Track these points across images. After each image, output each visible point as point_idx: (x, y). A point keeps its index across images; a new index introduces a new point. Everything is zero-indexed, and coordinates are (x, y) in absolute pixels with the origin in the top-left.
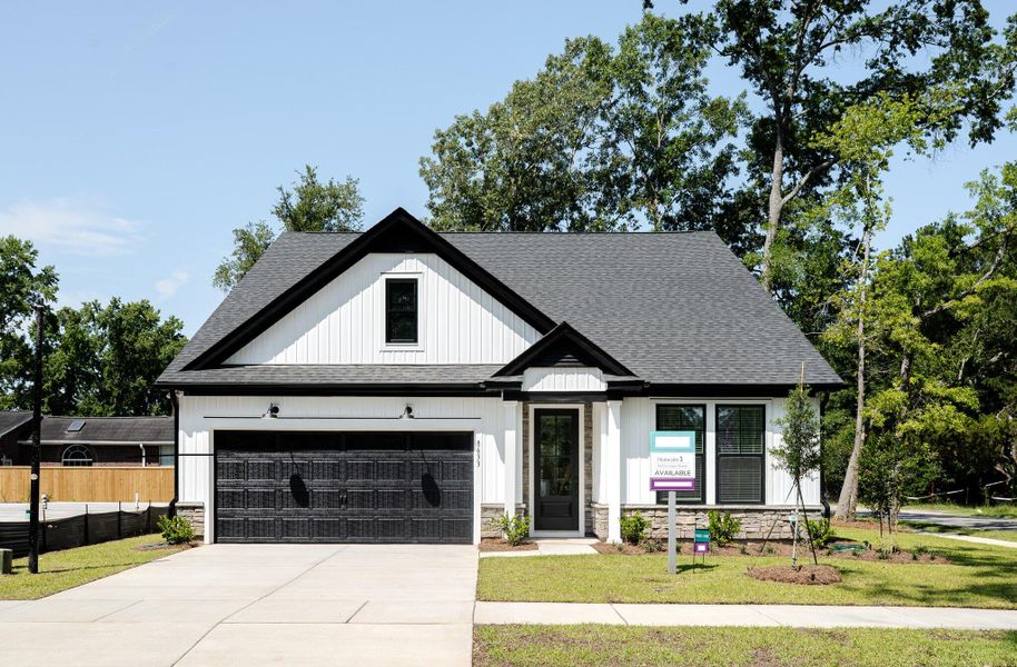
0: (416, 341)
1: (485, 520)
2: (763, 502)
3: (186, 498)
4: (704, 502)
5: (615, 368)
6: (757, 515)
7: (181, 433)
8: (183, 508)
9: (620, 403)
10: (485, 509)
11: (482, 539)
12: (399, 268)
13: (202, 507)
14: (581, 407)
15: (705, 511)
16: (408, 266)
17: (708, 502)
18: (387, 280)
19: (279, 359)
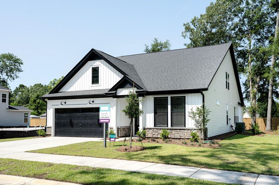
0: (98, 83)
2: (185, 127)
3: (48, 125)
5: (138, 87)
6: (183, 131)
7: (47, 109)
8: (48, 128)
12: (95, 64)
13: (51, 127)
15: (168, 129)
16: (97, 63)
17: (169, 127)
18: (92, 68)
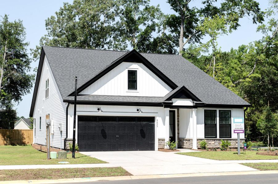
0: (136, 89)
1: (159, 143)
2: (231, 137)
4: (216, 137)
5: (196, 99)
6: (230, 141)
7: (69, 116)
8: (69, 140)
9: (196, 109)
10: (159, 140)
11: (159, 149)
12: (132, 67)
14: (176, 110)
15: (217, 140)
16: (134, 66)
18: (128, 70)
19: (96, 93)
